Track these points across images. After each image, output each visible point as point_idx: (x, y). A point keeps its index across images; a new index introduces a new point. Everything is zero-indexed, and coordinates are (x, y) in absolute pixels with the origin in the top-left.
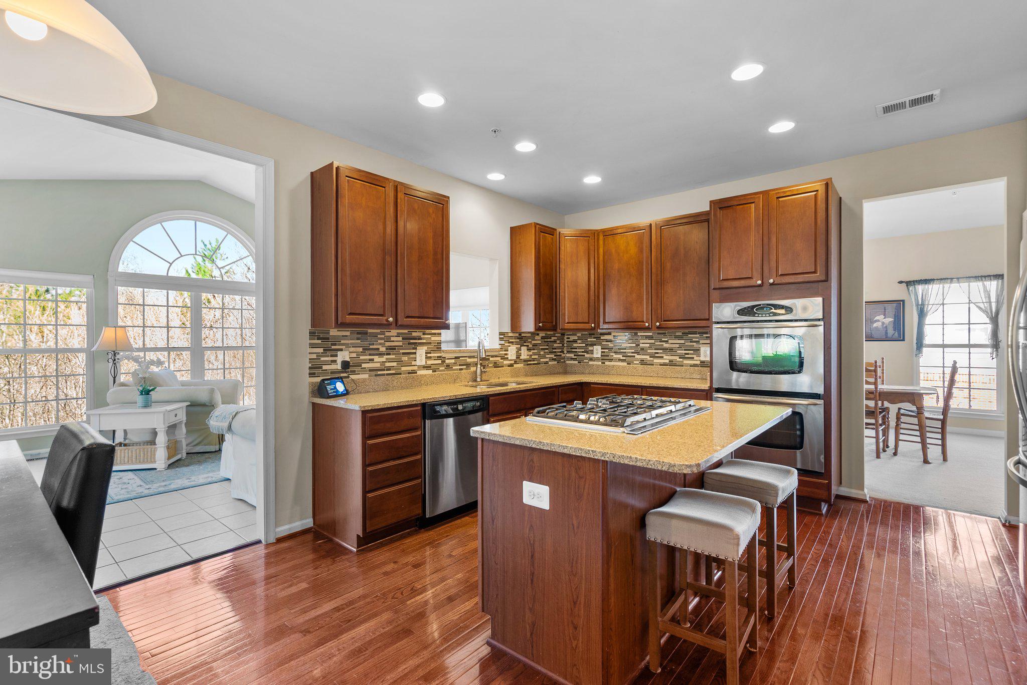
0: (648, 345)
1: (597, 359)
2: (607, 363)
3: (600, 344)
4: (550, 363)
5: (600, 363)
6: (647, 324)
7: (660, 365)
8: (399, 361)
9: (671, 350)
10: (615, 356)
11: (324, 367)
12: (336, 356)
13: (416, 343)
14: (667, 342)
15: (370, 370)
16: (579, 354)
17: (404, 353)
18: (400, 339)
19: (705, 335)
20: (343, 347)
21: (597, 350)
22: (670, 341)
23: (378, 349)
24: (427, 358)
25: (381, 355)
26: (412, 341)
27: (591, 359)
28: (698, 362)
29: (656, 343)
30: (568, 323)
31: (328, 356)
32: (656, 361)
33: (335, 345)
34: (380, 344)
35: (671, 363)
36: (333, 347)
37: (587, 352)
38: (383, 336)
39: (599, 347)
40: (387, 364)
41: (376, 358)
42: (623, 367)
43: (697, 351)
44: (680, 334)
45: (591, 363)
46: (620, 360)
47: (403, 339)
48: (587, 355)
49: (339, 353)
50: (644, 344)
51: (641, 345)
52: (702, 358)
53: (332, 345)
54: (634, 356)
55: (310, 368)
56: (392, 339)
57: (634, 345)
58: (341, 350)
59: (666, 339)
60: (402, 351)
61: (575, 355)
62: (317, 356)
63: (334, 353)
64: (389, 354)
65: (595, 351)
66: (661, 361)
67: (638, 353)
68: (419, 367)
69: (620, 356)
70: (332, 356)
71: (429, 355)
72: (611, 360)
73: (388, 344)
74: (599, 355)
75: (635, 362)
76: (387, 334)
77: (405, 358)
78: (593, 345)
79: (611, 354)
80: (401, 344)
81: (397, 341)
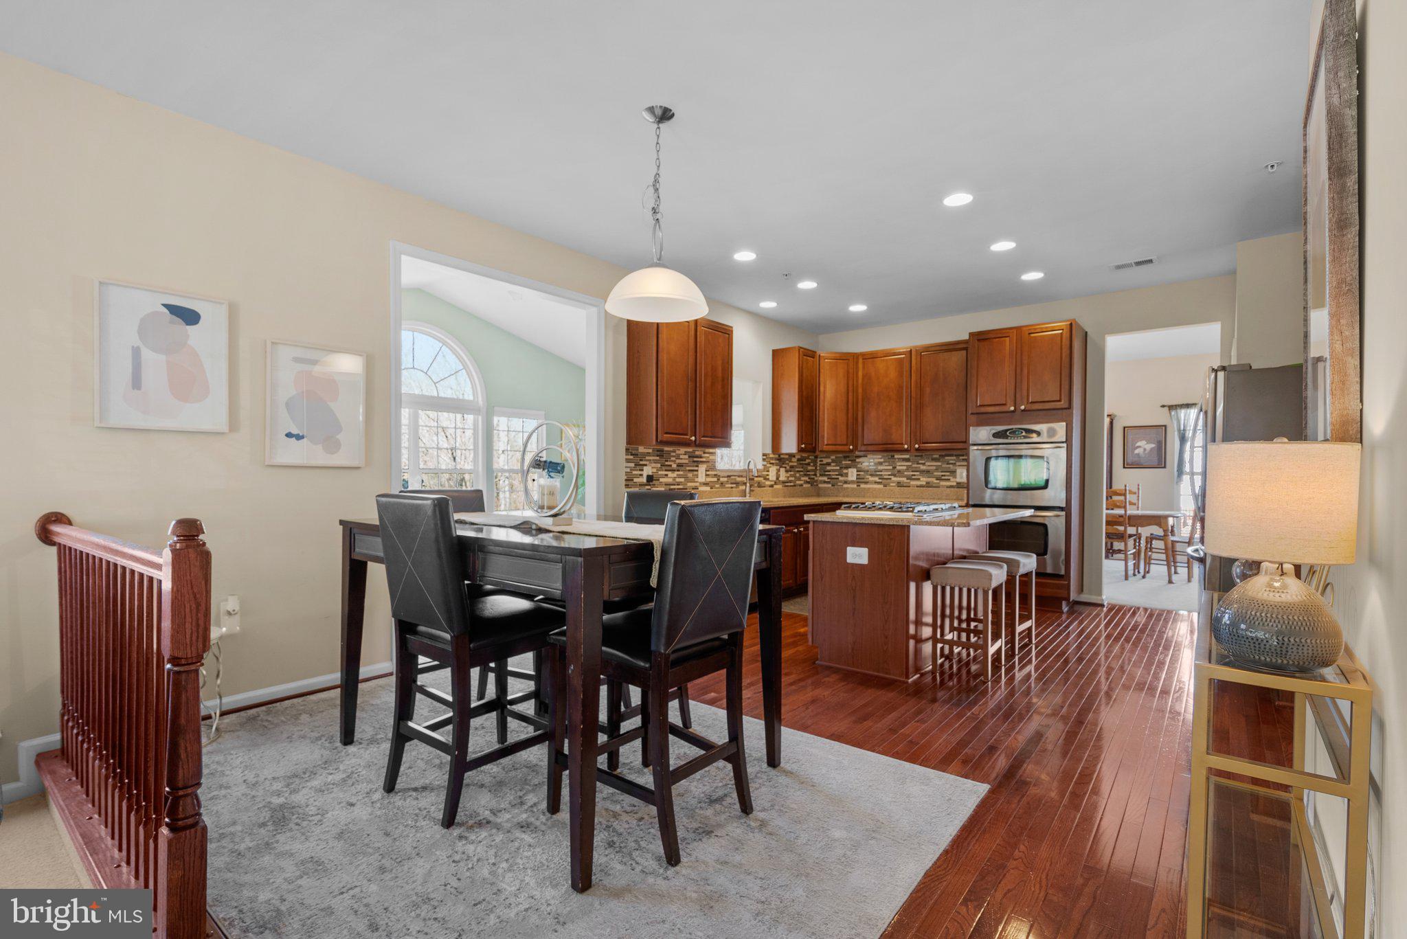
0: (905, 468)
1: (852, 482)
2: (863, 486)
3: (855, 467)
4: (804, 486)
5: (855, 486)
6: (906, 446)
7: (917, 487)
8: (686, 477)
9: (928, 472)
10: (871, 479)
11: (635, 480)
12: (642, 470)
13: (697, 461)
14: (924, 464)
15: (665, 485)
16: (833, 477)
17: (689, 470)
18: (687, 457)
19: (961, 458)
20: (647, 463)
21: (852, 472)
22: (927, 464)
23: (671, 466)
24: (706, 475)
25: (673, 471)
26: (695, 459)
27: (846, 482)
28: (955, 484)
29: (913, 466)
30: (827, 445)
31: (637, 470)
32: (913, 483)
34: (672, 461)
35: (928, 485)
36: (641, 463)
37: (842, 475)
38: (674, 454)
39: (855, 470)
40: (678, 480)
41: (670, 474)
42: (879, 489)
43: (953, 473)
44: (937, 456)
45: (845, 486)
46: (876, 482)
47: (689, 457)
48: (841, 478)
49: (645, 468)
50: (901, 466)
51: (898, 468)
52: (958, 480)
53: (641, 460)
54: (890, 479)
55: (626, 480)
56: (681, 457)
57: (891, 467)
58: (646, 465)
59: (923, 462)
60: (688, 468)
61: (828, 479)
62: (631, 470)
63: (641, 467)
64: (678, 471)
65: (850, 474)
66: (918, 483)
67: (895, 475)
68: (700, 483)
69: (876, 479)
70: (640, 470)
71: (708, 473)
72: (866, 483)
73: (678, 461)
74: (854, 478)
75: (892, 484)
76: (678, 452)
77: (690, 475)
78: (847, 467)
79: (867, 477)
80: (687, 461)
81: (684, 459)
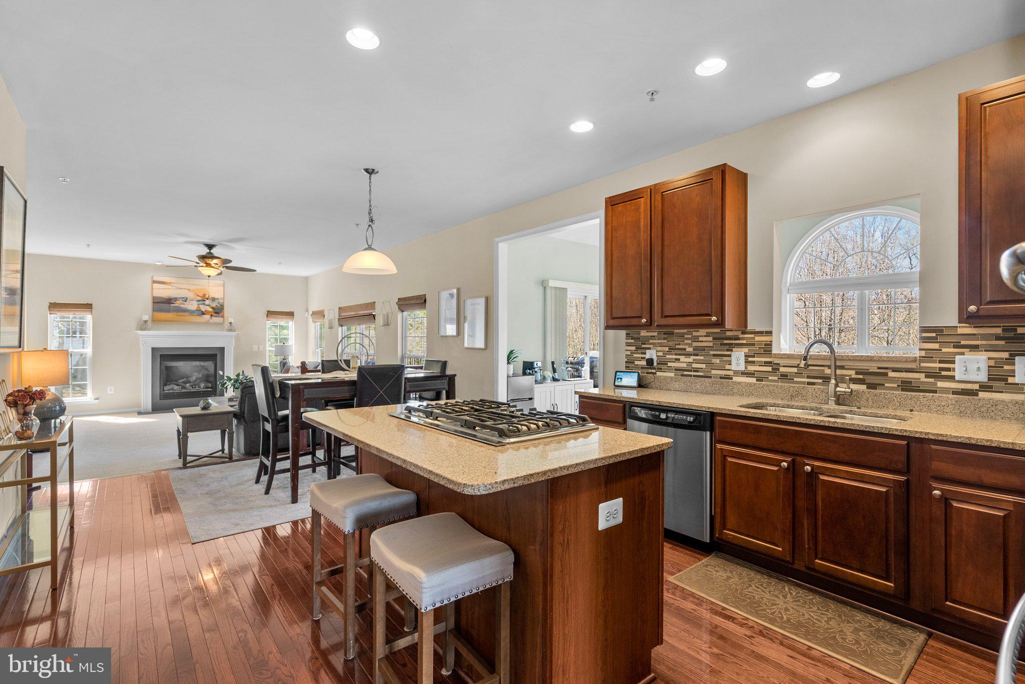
8: (709, 363)
11: (636, 363)
12: (645, 354)
13: (731, 344)
15: (676, 370)
17: (714, 355)
18: (710, 339)
20: (651, 346)
23: (685, 349)
24: (747, 362)
25: (688, 355)
26: (725, 342)
31: (639, 353)
33: (645, 344)
34: (687, 344)
36: (643, 346)
38: (690, 336)
40: (694, 366)
41: (682, 358)
47: (714, 339)
49: (647, 351)
53: (642, 344)
55: (626, 362)
56: (701, 339)
58: (649, 349)
60: (712, 353)
62: (631, 353)
63: (643, 351)
64: (697, 355)
68: (736, 373)
70: (642, 353)
71: (750, 359)
73: (695, 344)
76: (695, 334)
77: (717, 361)
80: (711, 344)
81: (707, 341)
